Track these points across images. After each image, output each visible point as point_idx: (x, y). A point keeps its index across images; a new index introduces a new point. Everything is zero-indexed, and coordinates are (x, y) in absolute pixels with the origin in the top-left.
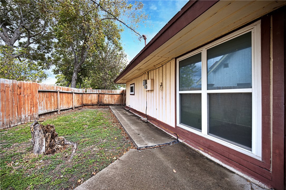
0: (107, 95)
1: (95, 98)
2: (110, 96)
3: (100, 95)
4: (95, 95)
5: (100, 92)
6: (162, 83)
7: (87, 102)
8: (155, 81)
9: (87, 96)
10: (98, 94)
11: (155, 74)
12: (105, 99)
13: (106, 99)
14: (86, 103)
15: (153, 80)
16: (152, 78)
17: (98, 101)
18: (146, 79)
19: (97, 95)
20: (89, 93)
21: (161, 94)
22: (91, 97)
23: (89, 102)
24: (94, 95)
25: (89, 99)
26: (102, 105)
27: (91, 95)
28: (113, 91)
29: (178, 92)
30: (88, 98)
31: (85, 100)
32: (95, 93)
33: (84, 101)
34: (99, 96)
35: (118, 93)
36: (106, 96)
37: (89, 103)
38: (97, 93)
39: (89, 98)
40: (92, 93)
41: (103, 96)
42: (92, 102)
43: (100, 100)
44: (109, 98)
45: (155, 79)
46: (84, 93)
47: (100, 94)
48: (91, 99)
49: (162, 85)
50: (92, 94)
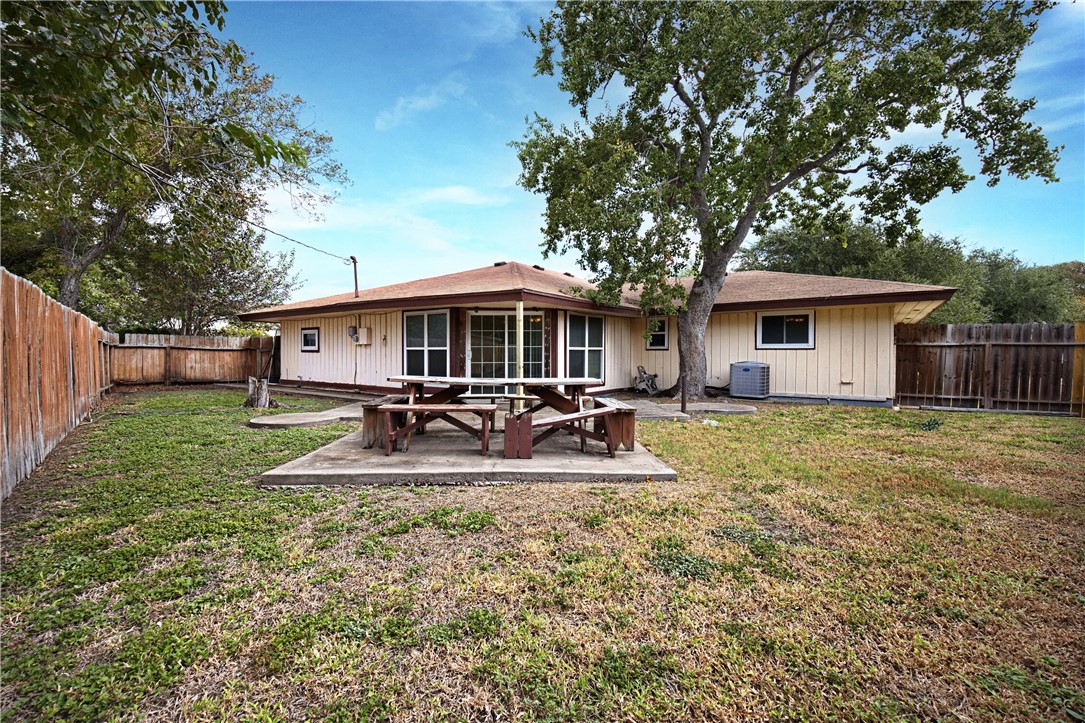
0: (198, 353)
1: (153, 363)
2: (207, 356)
3: (174, 352)
4: (156, 351)
5: (172, 344)
6: (385, 336)
7: (124, 373)
8: (373, 332)
9: (124, 355)
10: (165, 348)
11: (373, 321)
12: (189, 365)
13: (194, 364)
14: (122, 377)
15: (370, 330)
16: (368, 326)
17: (167, 370)
18: (354, 325)
19: (162, 352)
20: (132, 345)
21: (383, 351)
22: (140, 357)
23: (134, 374)
24: (150, 351)
25: (134, 366)
26: (180, 384)
27: (139, 351)
28: (216, 341)
29: (406, 349)
30: (130, 361)
31: (119, 368)
32: (156, 345)
33: (116, 372)
34: (168, 355)
35: (235, 348)
36: (192, 356)
37: (135, 377)
38: (164, 345)
39: (134, 361)
40: (144, 345)
41: (182, 354)
42: (145, 373)
43: (172, 369)
44: (203, 361)
45: (373, 327)
46: (116, 347)
47: (172, 348)
48: (140, 365)
49: (385, 339)
50: (145, 350)
